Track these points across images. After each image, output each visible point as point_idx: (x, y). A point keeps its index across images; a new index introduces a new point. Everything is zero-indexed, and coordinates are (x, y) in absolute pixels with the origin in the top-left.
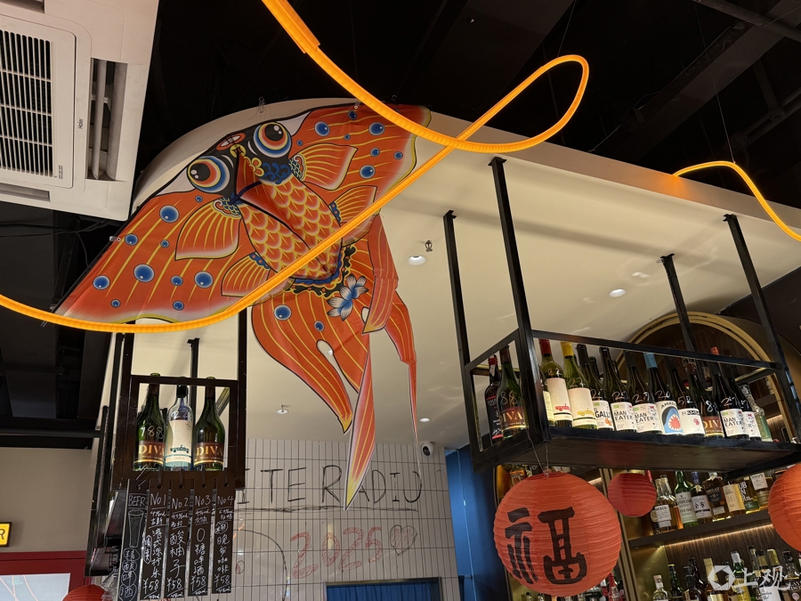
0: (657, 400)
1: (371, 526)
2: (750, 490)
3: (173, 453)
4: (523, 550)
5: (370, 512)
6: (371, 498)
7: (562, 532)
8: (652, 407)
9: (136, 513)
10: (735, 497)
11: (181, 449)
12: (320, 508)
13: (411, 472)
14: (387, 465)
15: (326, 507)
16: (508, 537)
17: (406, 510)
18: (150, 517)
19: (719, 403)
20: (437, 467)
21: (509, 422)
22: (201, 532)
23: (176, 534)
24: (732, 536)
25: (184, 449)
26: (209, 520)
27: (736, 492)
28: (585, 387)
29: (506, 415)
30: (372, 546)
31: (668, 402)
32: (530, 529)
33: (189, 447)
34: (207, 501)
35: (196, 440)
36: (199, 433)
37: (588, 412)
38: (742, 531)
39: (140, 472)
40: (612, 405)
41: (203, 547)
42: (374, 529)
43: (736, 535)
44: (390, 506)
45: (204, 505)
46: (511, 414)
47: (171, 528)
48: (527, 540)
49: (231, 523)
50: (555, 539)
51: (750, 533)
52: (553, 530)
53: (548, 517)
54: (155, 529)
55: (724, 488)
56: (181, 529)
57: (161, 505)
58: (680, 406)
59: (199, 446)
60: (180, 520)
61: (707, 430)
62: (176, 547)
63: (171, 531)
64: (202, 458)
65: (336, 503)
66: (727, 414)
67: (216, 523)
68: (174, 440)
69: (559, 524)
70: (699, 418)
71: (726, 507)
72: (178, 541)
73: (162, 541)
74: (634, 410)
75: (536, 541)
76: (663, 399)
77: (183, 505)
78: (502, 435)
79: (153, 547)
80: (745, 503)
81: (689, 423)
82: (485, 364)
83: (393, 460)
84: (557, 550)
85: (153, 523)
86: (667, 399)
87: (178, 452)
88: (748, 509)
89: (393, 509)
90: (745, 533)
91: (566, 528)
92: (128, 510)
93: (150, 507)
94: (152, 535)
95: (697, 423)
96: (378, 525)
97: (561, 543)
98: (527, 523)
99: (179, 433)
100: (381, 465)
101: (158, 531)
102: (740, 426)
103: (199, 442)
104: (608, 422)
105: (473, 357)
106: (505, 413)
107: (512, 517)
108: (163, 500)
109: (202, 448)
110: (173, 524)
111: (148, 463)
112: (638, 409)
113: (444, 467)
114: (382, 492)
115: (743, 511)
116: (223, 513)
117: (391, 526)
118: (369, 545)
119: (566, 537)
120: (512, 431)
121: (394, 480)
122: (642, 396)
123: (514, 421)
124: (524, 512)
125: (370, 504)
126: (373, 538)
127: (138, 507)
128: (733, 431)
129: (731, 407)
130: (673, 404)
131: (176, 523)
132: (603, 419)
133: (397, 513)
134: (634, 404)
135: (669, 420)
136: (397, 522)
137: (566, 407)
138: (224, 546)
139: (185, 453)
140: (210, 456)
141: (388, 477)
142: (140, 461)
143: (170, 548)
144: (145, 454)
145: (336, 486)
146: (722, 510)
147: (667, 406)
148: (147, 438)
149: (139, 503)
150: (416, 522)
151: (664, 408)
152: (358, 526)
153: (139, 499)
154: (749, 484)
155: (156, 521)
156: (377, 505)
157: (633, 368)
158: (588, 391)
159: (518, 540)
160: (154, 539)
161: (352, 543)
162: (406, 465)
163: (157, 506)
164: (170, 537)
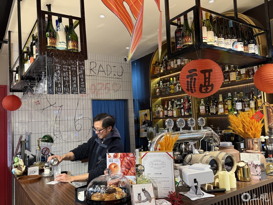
0: (232, 38)
1: (106, 83)
2: (239, 74)
3: (60, 44)
4: (193, 82)
5: (106, 78)
6: (106, 74)
7: (208, 77)
8: (231, 40)
9: (50, 64)
10: (233, 76)
11: (63, 42)
12: (89, 76)
13: (120, 66)
14: (112, 63)
15: (91, 76)
16: (187, 78)
17: (118, 78)
18: (55, 66)
19: (249, 42)
20: (128, 65)
21: (186, 42)
22: (74, 73)
23: (65, 73)
24: (229, 88)
25: (64, 43)
26: (76, 69)
27: (234, 75)
28: (212, 31)
29: (185, 39)
30: (107, 89)
31: (235, 39)
32: (197, 75)
33: (65, 42)
34: (75, 62)
35: (68, 40)
36: (69, 37)
37: (213, 40)
38: (232, 87)
39: (49, 49)
40: (219, 38)
41: (75, 78)
42: (107, 84)
43: (230, 88)
44: (113, 77)
45: (74, 64)
46: (187, 39)
47: (63, 71)
48: (195, 79)
49: (84, 71)
50: (205, 78)
51: (235, 88)
52: (205, 76)
53: (204, 72)
54: (58, 70)
55: (230, 73)
56: (67, 71)
57: (59, 62)
58: (238, 41)
59: (69, 42)
60: (66, 68)
61: (244, 50)
62: (66, 77)
63: (63, 72)
64: (71, 47)
65: (95, 75)
66: (251, 45)
67: (79, 70)
68: (60, 39)
69: (207, 74)
70: (243, 45)
71: (229, 79)
72: (66, 75)
73: (61, 75)
74: (225, 41)
75: (198, 79)
76: (233, 38)
77: (67, 63)
78: (182, 47)
79: (57, 76)
80: (236, 78)
81: (240, 47)
82: (176, 21)
83: (114, 62)
84: (205, 82)
85: (57, 68)
86: (235, 38)
87: (62, 43)
88: (237, 80)
89: (114, 78)
90: (233, 87)
91: (209, 75)
92: (47, 63)
93: (55, 62)
94: (57, 72)
95: (242, 47)
96: (108, 82)
97: (207, 80)
98: (196, 74)
99: (61, 36)
100: (110, 63)
101: (59, 71)
102: (254, 50)
103: (69, 40)
104: (217, 44)
105: (171, 18)
106: (185, 38)
107: (189, 72)
108: (59, 60)
109: (71, 43)
110: (64, 69)
111: (52, 46)
112: (226, 41)
113: (131, 66)
114: (110, 72)
115: (235, 81)
116: (81, 67)
117: (113, 83)
118: (105, 88)
119: (209, 78)
120: (186, 45)
121: (114, 68)
122: (228, 37)
123: (187, 41)
124: (195, 70)
125: (106, 76)
126: (107, 86)
127: (51, 62)
128: (251, 51)
129: (252, 43)
130: (236, 40)
131: (65, 69)
132: (216, 43)
133: (115, 79)
134: (225, 39)
135: (235, 46)
136: (115, 82)
137: (206, 38)
138: (82, 78)
139: (64, 44)
140: (74, 46)
141: (112, 67)
142: (48, 45)
143: (63, 77)
144: (50, 43)
145: (95, 69)
146: (228, 80)
147: (235, 41)
148: (50, 37)
149: (51, 60)
150: (121, 82)
151: (234, 41)
152: (102, 82)
153: (51, 59)
154: (240, 72)
155: (57, 67)
156: (108, 76)
157: (226, 26)
158: (213, 32)
159: (191, 79)
160: (58, 74)
161: (100, 87)
162: (118, 64)
163: (57, 62)
164: (63, 74)
